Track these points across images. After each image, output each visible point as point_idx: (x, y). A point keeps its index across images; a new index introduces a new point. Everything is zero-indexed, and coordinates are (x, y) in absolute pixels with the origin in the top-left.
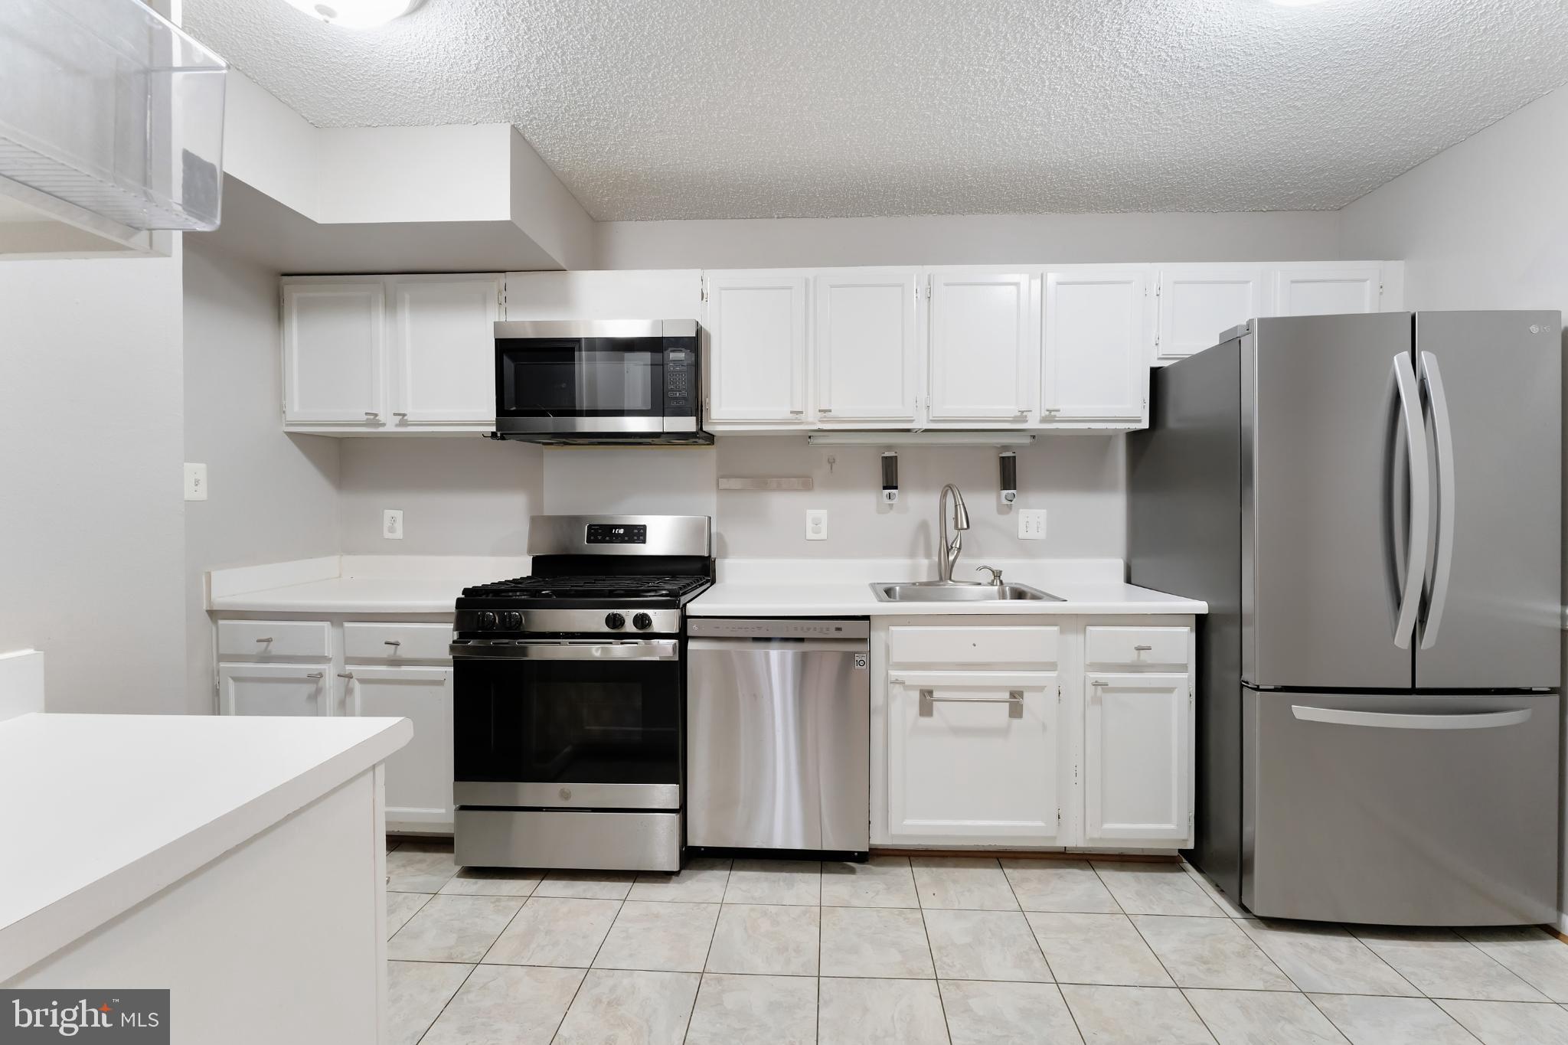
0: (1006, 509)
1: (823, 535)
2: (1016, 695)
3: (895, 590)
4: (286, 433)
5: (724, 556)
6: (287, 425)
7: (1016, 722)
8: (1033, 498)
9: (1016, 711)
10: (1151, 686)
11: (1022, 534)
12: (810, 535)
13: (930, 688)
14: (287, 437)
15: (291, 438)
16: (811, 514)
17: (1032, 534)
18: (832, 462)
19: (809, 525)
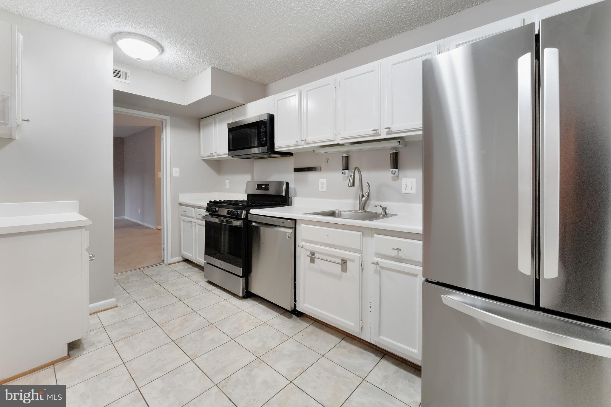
0: (396, 178)
1: (324, 189)
2: (344, 262)
3: (336, 213)
4: (202, 160)
5: (295, 196)
6: (202, 157)
7: (344, 274)
8: (409, 173)
9: (344, 270)
10: (404, 270)
11: (403, 190)
12: (320, 189)
13: (314, 252)
14: (202, 161)
15: (204, 161)
16: (321, 180)
17: (409, 191)
18: (328, 160)
19: (320, 185)
